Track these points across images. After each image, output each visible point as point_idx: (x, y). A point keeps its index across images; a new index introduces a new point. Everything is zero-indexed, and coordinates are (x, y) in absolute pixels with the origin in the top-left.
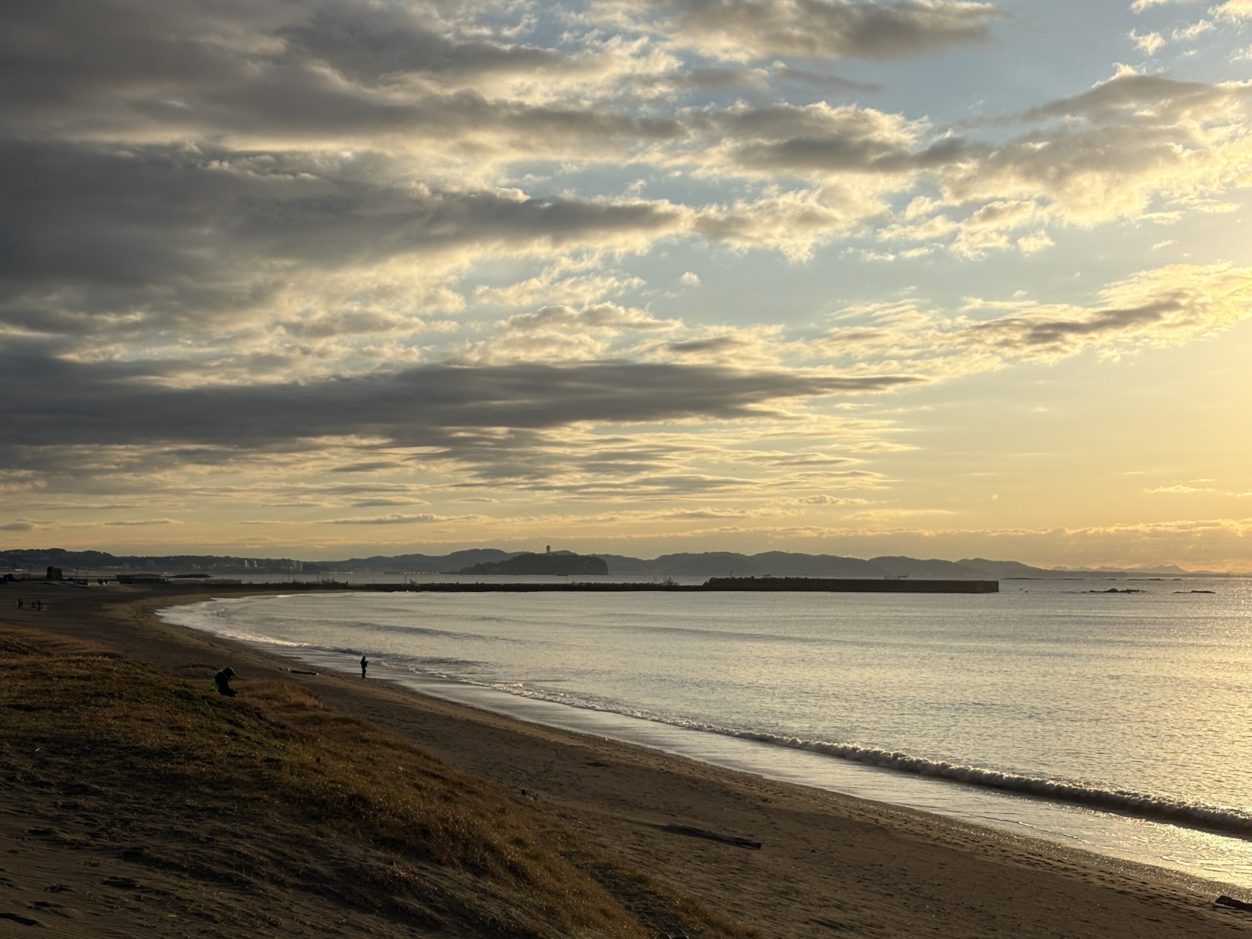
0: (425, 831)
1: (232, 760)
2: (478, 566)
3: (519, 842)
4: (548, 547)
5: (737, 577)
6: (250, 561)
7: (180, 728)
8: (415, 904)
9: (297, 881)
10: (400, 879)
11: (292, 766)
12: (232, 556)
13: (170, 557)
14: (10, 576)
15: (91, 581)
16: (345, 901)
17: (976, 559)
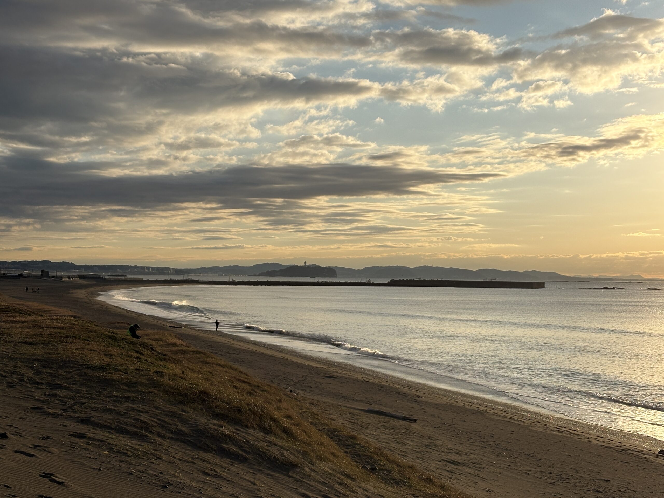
0: (239, 410)
1: (138, 372)
2: (268, 272)
3: (289, 417)
4: (305, 262)
5: (405, 279)
6: (148, 268)
7: (111, 355)
8: (234, 448)
9: (171, 435)
10: (226, 435)
11: (169, 375)
12: (139, 265)
13: (106, 266)
14: (22, 274)
15: (64, 278)
16: (196, 446)
17: (533, 271)
